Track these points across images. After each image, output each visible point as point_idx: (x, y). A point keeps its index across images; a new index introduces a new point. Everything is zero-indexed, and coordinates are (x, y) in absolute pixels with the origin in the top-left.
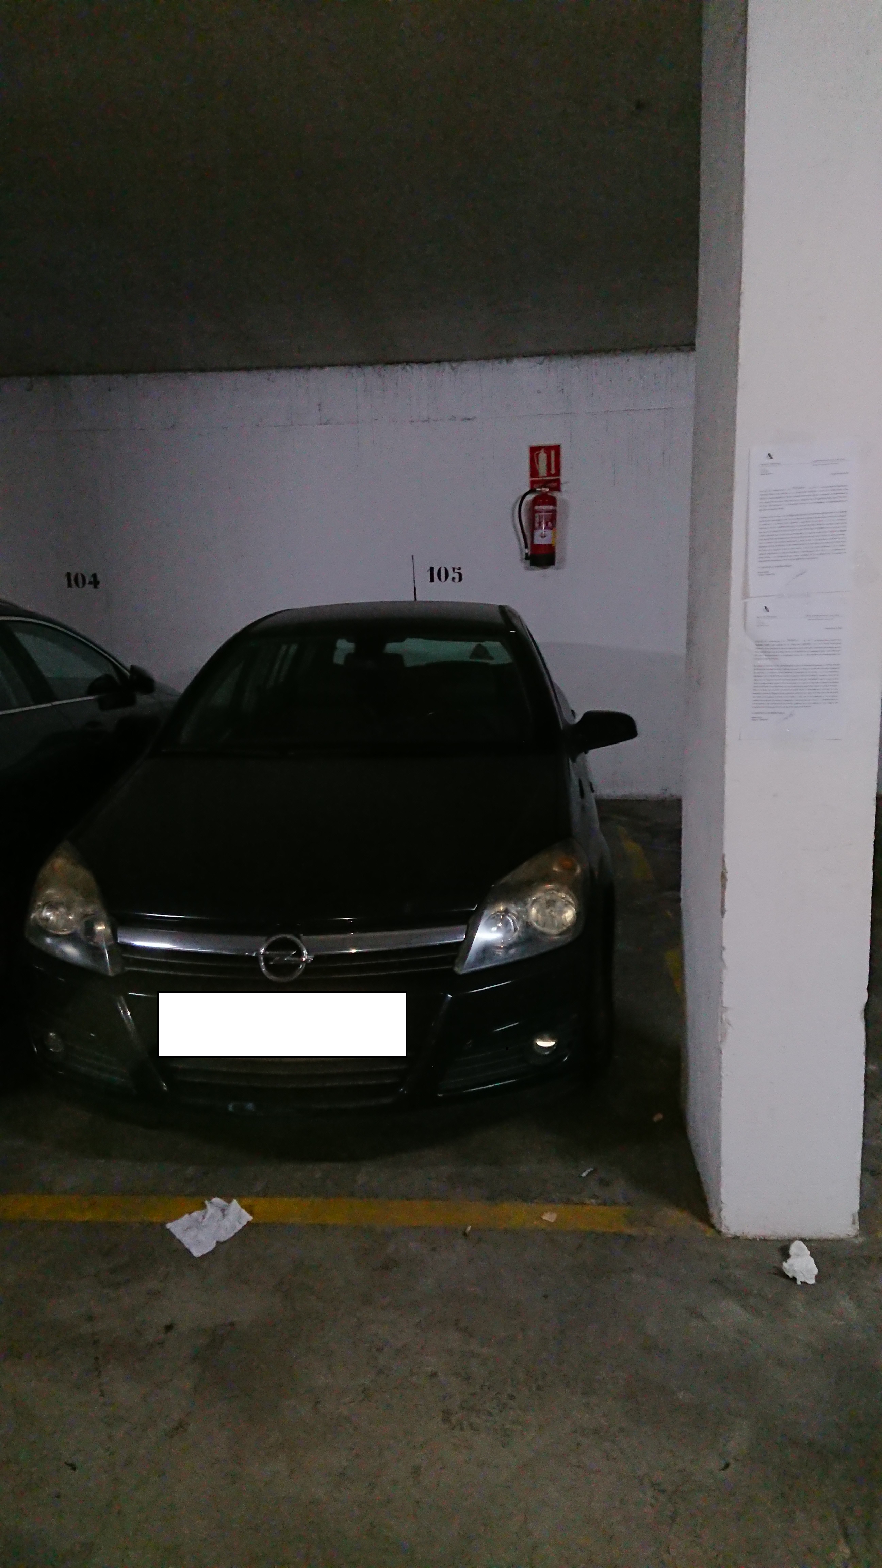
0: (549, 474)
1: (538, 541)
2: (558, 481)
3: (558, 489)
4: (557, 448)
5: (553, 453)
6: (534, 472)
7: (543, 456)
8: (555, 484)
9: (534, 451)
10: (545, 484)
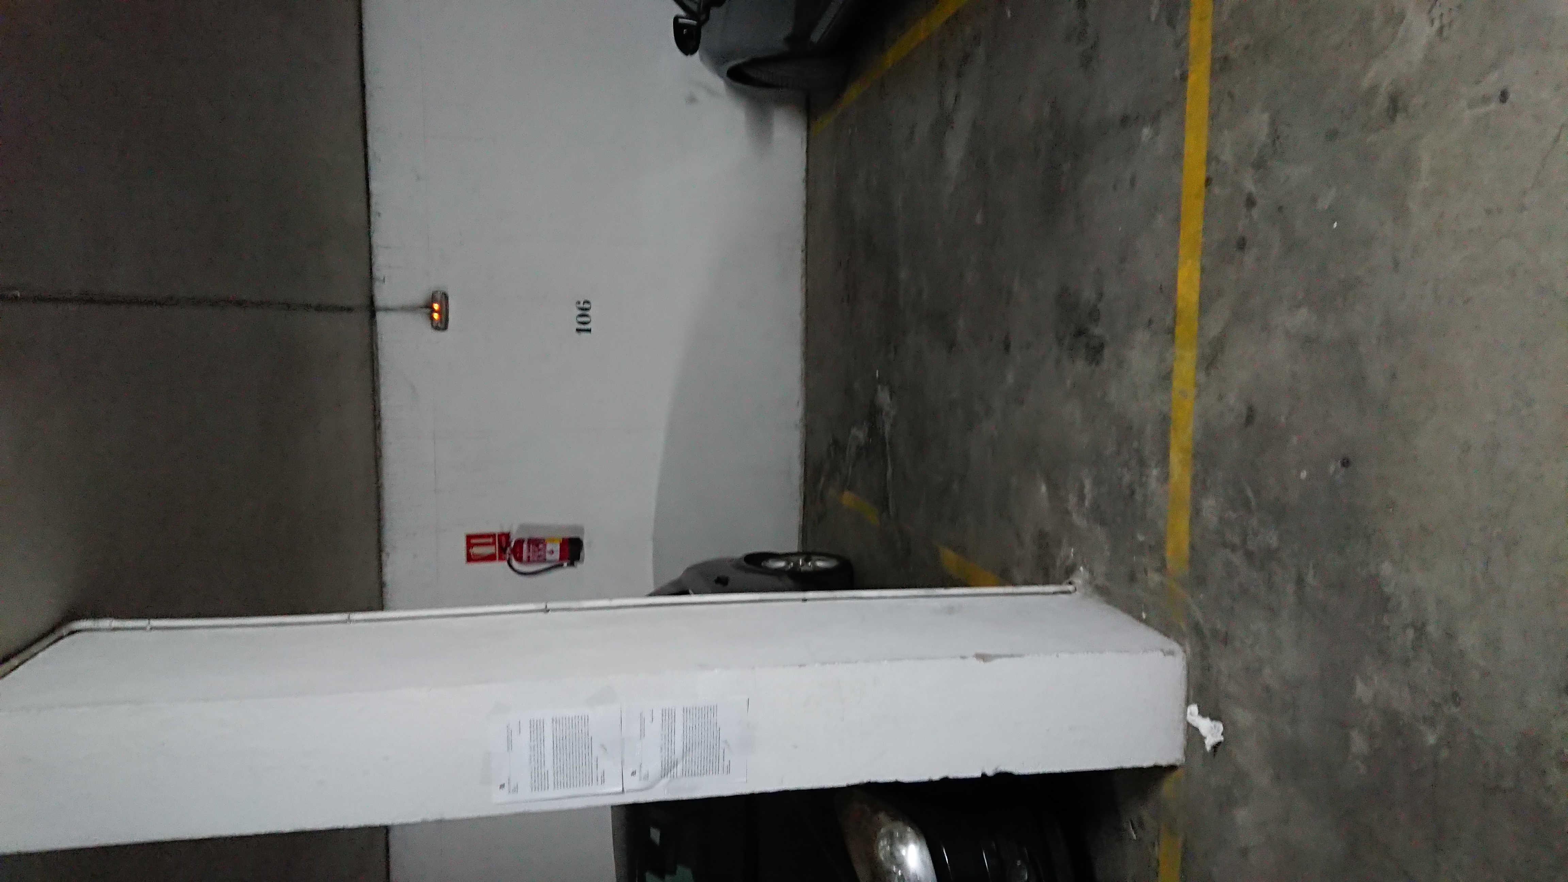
0: (494, 543)
1: (557, 556)
2: (501, 535)
3: (507, 536)
4: (469, 538)
5: (473, 541)
6: (490, 558)
7: (476, 550)
8: (503, 539)
9: (470, 558)
10: (502, 550)
